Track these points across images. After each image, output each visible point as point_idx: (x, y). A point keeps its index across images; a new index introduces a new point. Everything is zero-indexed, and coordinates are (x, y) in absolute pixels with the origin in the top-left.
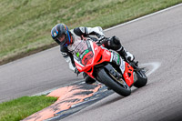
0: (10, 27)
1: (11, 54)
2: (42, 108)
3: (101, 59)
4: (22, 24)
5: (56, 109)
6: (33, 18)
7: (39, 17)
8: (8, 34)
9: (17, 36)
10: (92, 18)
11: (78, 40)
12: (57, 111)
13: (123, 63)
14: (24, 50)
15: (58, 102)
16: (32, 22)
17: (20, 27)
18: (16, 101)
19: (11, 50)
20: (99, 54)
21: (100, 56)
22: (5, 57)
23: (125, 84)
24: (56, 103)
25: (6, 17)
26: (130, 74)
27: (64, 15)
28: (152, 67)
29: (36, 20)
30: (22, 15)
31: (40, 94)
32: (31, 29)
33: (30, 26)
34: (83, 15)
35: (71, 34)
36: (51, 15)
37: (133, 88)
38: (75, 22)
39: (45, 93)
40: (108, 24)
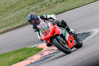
0: (17, 10)
1: (18, 24)
2: (34, 54)
4: (24, 8)
5: (42, 55)
6: (30, 5)
7: (33, 4)
8: (16, 14)
9: (21, 15)
10: (61, 5)
11: (42, 22)
12: (43, 56)
13: (68, 35)
14: (25, 22)
15: (43, 50)
16: (29, 7)
17: (22, 10)
18: (20, 50)
19: (18, 22)
20: (53, 30)
21: (54, 31)
22: (15, 26)
23: (68, 47)
24: (42, 51)
25: (15, 4)
26: (71, 42)
27: (46, 3)
28: (94, 32)
29: (31, 6)
30: (23, 3)
31: (33, 46)
32: (29, 11)
33: (28, 9)
34: (57, 3)
35: (38, 19)
36: (39, 3)
37: (74, 49)
38: (52, 7)
39: (36, 46)
40: (70, 8)
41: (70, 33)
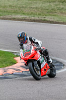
3: (33, 57)
6: (60, 1)
7: (63, 2)
12: (5, 73)
13: (45, 63)
16: (58, 3)
23: (39, 74)
32: (55, 7)
41: (48, 62)
